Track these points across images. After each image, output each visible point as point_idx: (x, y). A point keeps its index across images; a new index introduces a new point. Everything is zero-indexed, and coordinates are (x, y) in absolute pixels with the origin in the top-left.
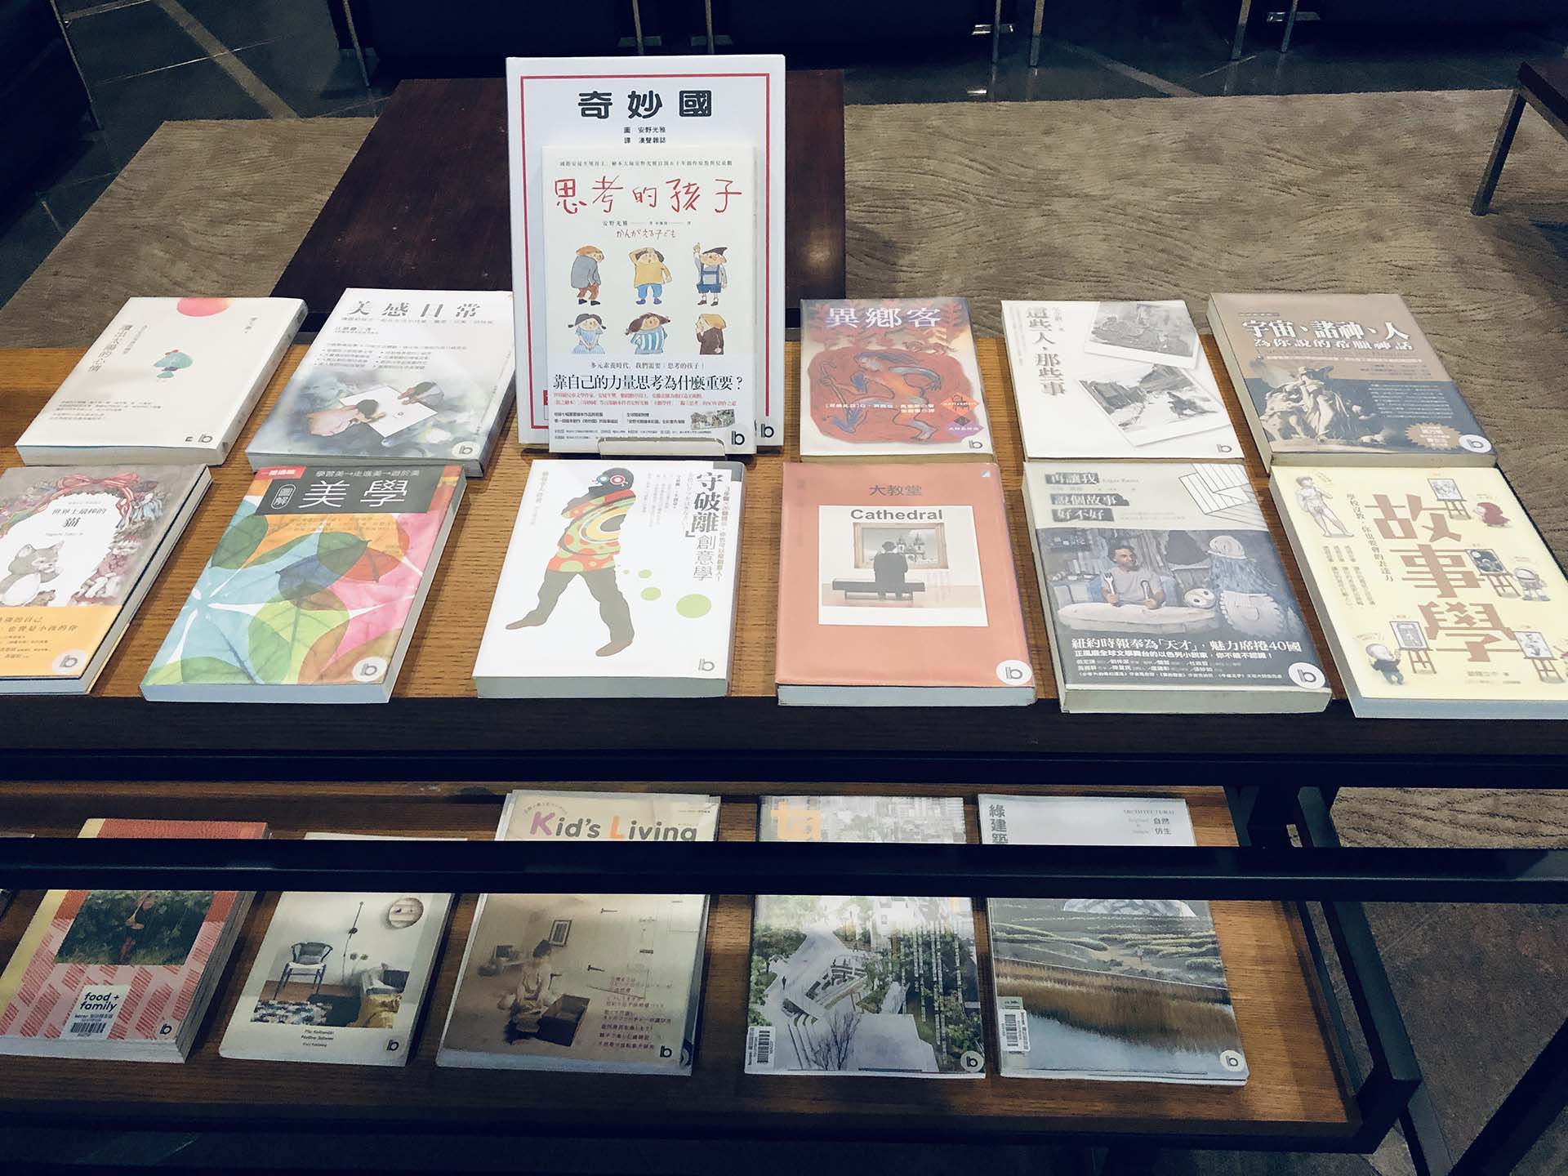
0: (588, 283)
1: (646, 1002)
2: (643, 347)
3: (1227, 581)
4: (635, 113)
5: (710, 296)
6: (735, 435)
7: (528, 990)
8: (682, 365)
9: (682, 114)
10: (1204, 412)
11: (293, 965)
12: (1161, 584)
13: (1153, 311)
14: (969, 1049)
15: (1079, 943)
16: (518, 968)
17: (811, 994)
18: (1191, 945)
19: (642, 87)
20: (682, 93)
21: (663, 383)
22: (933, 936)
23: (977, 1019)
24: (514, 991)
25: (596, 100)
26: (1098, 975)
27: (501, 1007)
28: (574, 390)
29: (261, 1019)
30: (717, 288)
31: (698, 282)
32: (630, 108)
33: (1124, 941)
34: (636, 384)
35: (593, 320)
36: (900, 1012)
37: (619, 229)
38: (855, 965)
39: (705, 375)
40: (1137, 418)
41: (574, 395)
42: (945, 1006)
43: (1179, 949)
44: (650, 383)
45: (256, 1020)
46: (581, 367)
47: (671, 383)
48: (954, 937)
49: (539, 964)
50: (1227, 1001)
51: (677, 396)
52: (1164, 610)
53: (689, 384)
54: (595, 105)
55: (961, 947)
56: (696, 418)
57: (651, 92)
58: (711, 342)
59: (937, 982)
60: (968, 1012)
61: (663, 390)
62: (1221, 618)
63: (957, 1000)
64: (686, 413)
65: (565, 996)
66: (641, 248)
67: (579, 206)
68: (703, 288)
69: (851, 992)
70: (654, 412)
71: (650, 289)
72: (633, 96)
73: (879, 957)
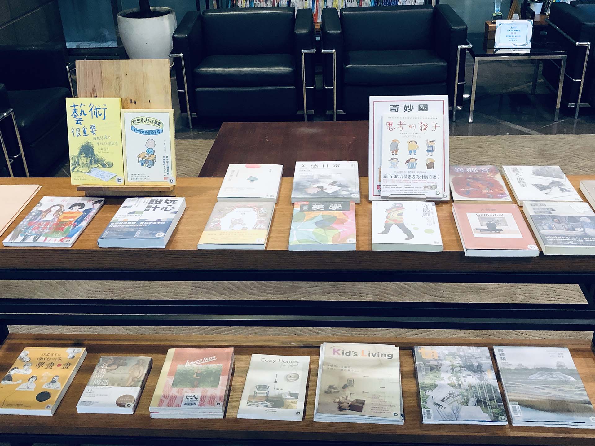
0: (394, 148)
1: (386, 401)
2: (410, 167)
3: (586, 226)
4: (406, 110)
5: (430, 153)
6: (437, 192)
7: (343, 398)
8: (422, 172)
9: (419, 111)
10: (569, 191)
11: (257, 391)
12: (568, 226)
13: (550, 168)
14: (501, 415)
15: (536, 388)
16: (338, 392)
17: (443, 401)
18: (575, 388)
19: (408, 104)
20: (419, 105)
21: (416, 177)
22: (483, 385)
23: (503, 408)
24: (339, 398)
25: (395, 107)
26: (544, 396)
27: (334, 402)
28: (389, 179)
29: (250, 405)
30: (432, 151)
31: (427, 149)
32: (404, 109)
33: (550, 387)
34: (407, 177)
35: (396, 159)
36: (475, 406)
37: (404, 135)
38: (456, 393)
39: (428, 175)
40: (550, 192)
41: (389, 180)
42: (491, 404)
43: (571, 389)
44: (412, 177)
45: (248, 406)
46: (392, 172)
47: (418, 177)
48: (491, 386)
49: (345, 391)
50: (591, 404)
51: (419, 181)
52: (569, 231)
53: (423, 177)
54: (395, 108)
55: (494, 388)
56: (425, 187)
57: (410, 105)
58: (430, 166)
59: (487, 398)
60: (499, 406)
61: (416, 179)
62: (586, 233)
63: (495, 403)
64: (422, 186)
65: (356, 399)
66: (411, 140)
67: (393, 129)
68: (428, 151)
69: (457, 400)
70: (413, 185)
71: (413, 151)
72: (405, 106)
73: (465, 391)
